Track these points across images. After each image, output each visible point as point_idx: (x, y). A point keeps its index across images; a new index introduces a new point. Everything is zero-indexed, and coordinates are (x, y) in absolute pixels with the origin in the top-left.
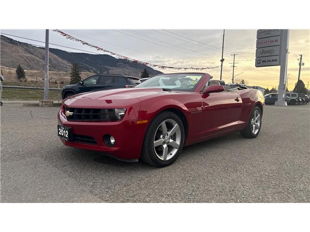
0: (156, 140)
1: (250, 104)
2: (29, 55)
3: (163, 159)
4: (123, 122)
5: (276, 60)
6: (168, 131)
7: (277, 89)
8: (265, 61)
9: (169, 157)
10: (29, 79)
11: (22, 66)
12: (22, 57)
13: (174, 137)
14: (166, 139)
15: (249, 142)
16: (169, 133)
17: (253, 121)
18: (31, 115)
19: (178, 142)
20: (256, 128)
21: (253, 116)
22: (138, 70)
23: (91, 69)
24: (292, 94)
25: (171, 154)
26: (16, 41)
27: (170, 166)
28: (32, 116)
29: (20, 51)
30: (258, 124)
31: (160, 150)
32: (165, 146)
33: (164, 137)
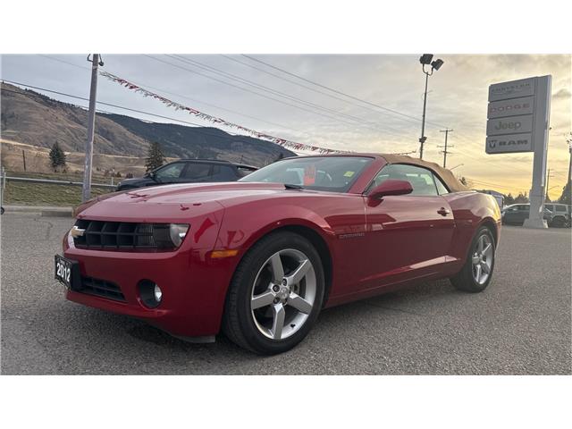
0: (256, 293)
1: (471, 221)
2: (75, 126)
3: (271, 336)
4: (179, 253)
5: (526, 142)
6: (287, 274)
7: (528, 196)
8: (504, 143)
9: (287, 333)
10: (73, 168)
11: (62, 144)
12: (63, 129)
13: (300, 288)
14: (281, 291)
15: (468, 302)
16: (290, 279)
17: (476, 257)
18: (48, 233)
19: (310, 299)
20: (483, 272)
21: (477, 247)
22: (270, 155)
23: (185, 152)
24: (557, 206)
25: (293, 326)
26: (54, 101)
27: (290, 354)
28: (48, 235)
29: (61, 118)
30: (488, 263)
31: (265, 316)
32: (279, 307)
33: (277, 288)
